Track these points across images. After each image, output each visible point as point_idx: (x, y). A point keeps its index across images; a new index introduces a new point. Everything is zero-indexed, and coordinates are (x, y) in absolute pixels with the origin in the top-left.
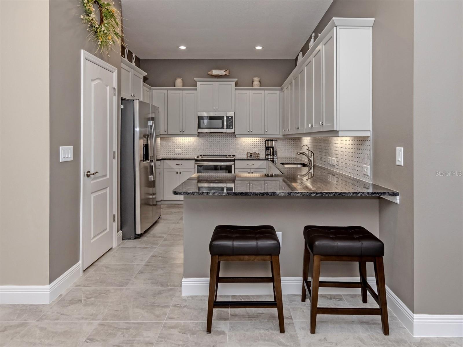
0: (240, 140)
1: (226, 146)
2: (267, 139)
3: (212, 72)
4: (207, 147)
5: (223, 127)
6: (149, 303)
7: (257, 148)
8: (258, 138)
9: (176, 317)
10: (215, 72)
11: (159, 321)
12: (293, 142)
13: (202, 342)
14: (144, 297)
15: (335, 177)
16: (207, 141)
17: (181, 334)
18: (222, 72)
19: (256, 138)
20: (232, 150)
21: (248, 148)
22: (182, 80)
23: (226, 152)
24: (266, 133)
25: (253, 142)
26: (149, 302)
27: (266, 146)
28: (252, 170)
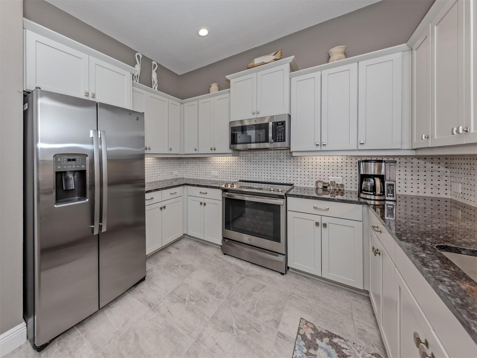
5: (267, 141)
7: (338, 175)
19: (335, 157)
21: (320, 174)
25: (328, 164)
27: (362, 173)
28: (325, 220)
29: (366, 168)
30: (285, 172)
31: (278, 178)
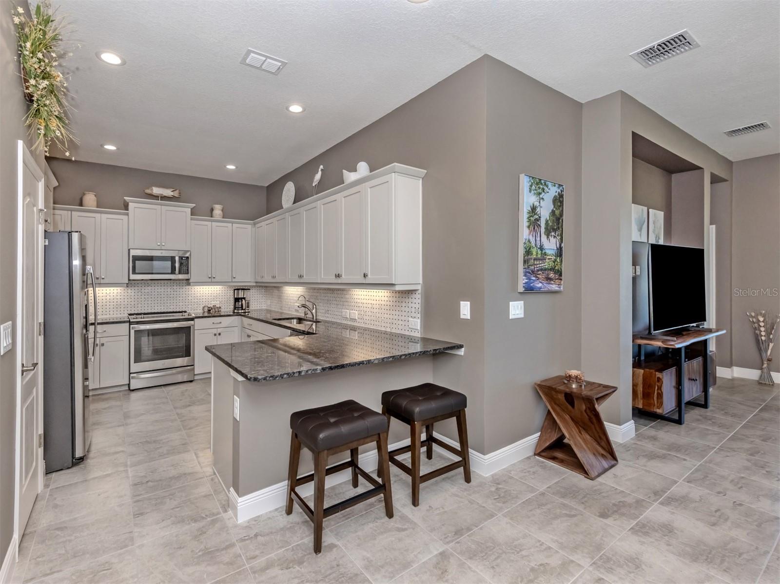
0: (193, 290)
1: (172, 299)
2: (236, 288)
3: (152, 190)
4: (140, 301)
5: (173, 272)
6: (199, 552)
7: (217, 300)
8: (218, 287)
9: (257, 552)
10: (156, 191)
11: (238, 569)
12: (263, 290)
13: (320, 567)
14: (183, 548)
15: (357, 332)
16: (140, 293)
17: (286, 571)
18: (168, 192)
19: (216, 287)
20: (181, 304)
21: (205, 300)
22: (95, 195)
23: (171, 307)
24: (234, 281)
25: (211, 292)
26: (197, 551)
27: (236, 297)
28: (219, 331)
29: (238, 294)
30: (178, 301)
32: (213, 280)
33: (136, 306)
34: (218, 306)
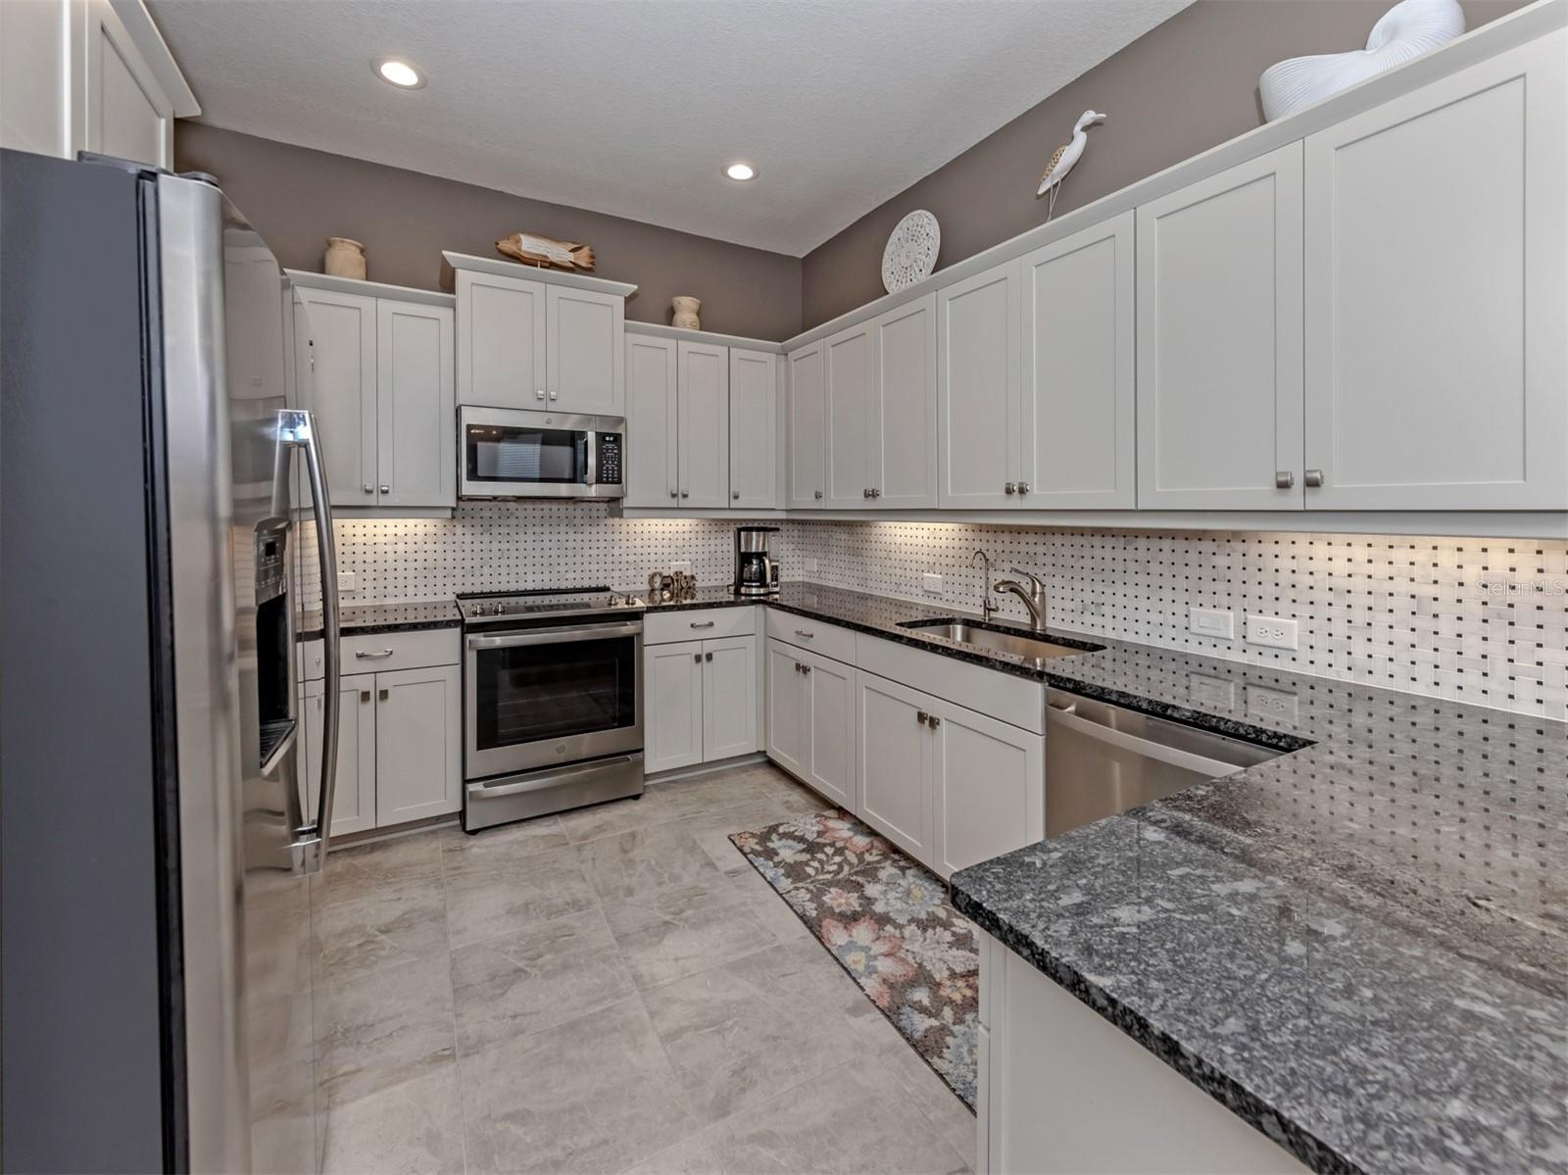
0: (624, 529)
1: (570, 553)
2: (744, 525)
3: (518, 241)
4: (486, 559)
7: (685, 558)
8: (687, 522)
10: (529, 245)
18: (560, 253)
19: (680, 522)
20: (594, 567)
21: (656, 557)
22: (362, 251)
23: (569, 575)
24: (734, 504)
25: (669, 536)
27: (743, 550)
28: (708, 647)
29: (749, 542)
30: (586, 559)
31: (570, 575)
32: (683, 503)
33: (477, 573)
34: (687, 573)
